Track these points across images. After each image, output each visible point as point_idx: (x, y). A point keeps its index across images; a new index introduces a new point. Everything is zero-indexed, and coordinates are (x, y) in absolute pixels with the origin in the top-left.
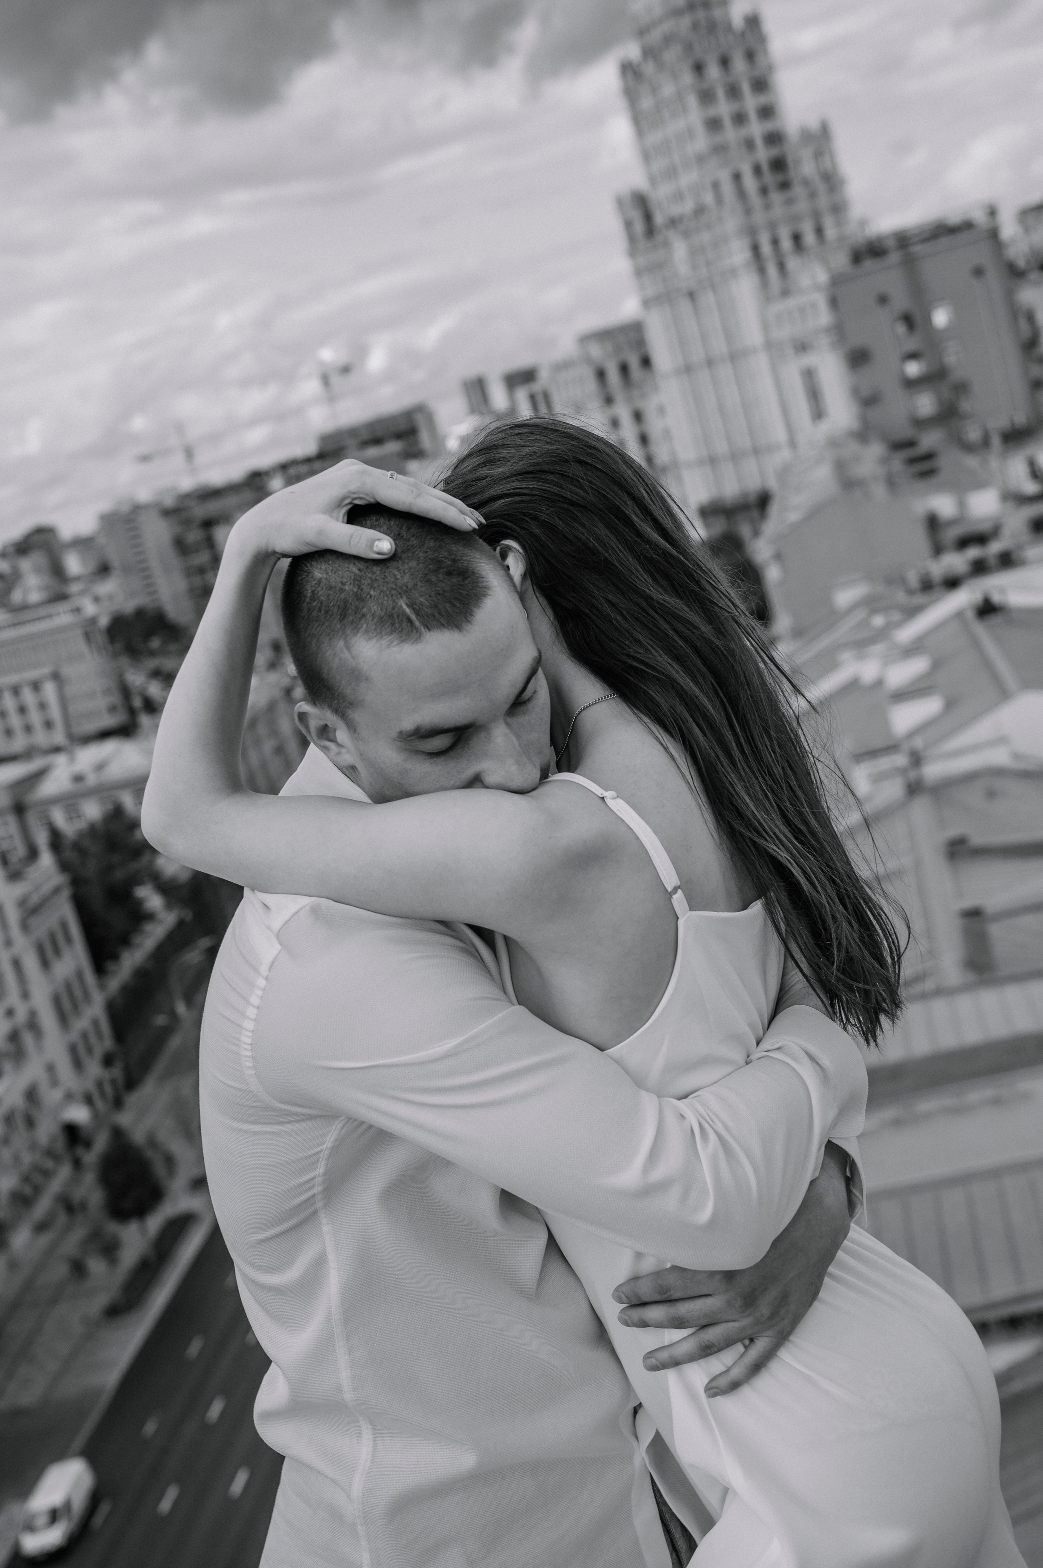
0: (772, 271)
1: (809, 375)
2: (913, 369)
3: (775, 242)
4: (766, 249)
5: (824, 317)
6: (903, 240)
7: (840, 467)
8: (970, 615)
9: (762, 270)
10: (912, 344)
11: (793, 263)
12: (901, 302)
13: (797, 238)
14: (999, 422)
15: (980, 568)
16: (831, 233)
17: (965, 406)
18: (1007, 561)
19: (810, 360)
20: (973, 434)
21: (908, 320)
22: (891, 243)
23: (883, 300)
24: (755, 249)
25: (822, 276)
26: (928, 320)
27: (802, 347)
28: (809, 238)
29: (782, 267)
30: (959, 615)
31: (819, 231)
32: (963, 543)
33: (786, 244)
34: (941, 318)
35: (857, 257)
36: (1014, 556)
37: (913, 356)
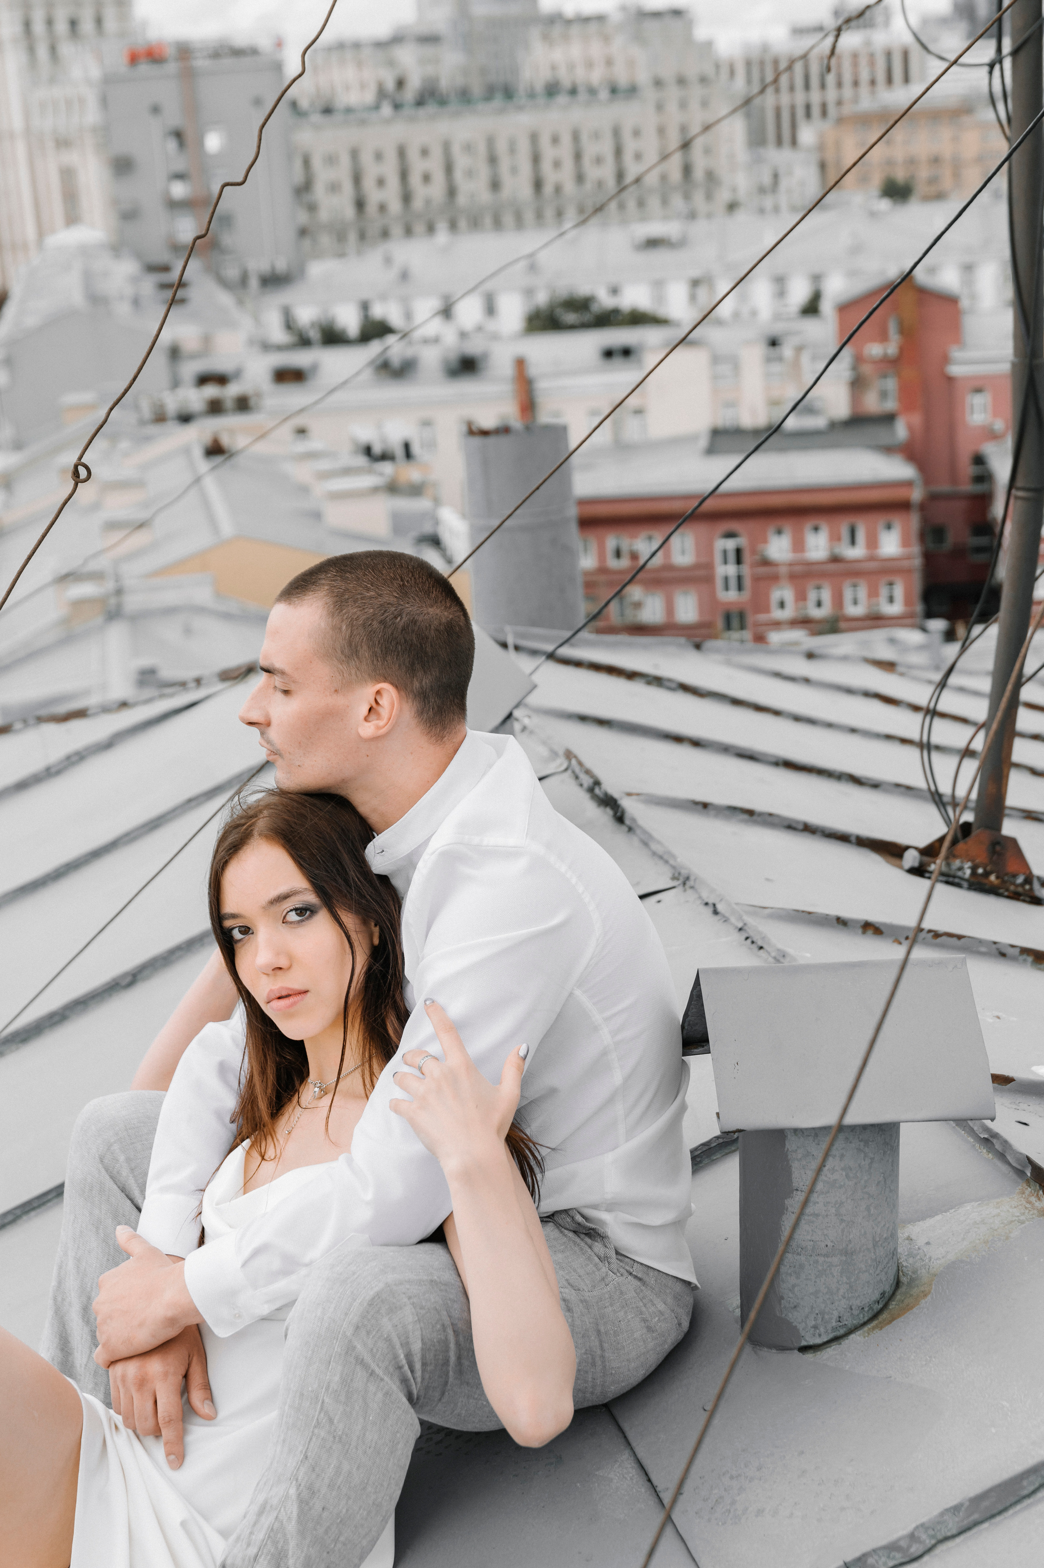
0: (42, 52)
1: (68, 175)
2: (179, 190)
3: (50, 22)
4: (39, 27)
5: (92, 115)
6: (185, 51)
7: (88, 277)
8: (198, 452)
9: (31, 50)
10: (180, 165)
11: (66, 49)
12: (173, 117)
13: (73, 24)
14: (258, 265)
15: (215, 408)
16: (111, 24)
17: (227, 240)
18: (243, 404)
19: (72, 158)
20: (232, 273)
21: (178, 135)
22: (170, 52)
23: (156, 110)
24: (27, 25)
25: (95, 73)
26: (200, 143)
27: (63, 143)
28: (87, 26)
29: (53, 50)
30: (186, 451)
31: (99, 21)
32: (203, 380)
33: (62, 27)
34: (213, 142)
35: (134, 59)
36: (252, 402)
37: (180, 176)
